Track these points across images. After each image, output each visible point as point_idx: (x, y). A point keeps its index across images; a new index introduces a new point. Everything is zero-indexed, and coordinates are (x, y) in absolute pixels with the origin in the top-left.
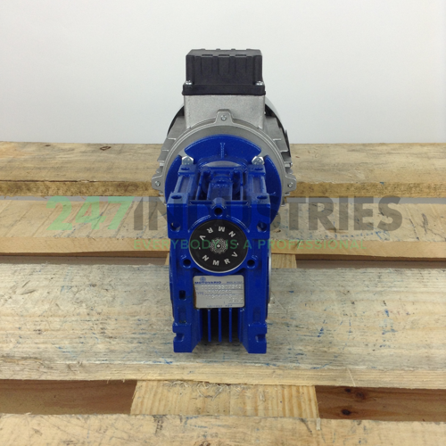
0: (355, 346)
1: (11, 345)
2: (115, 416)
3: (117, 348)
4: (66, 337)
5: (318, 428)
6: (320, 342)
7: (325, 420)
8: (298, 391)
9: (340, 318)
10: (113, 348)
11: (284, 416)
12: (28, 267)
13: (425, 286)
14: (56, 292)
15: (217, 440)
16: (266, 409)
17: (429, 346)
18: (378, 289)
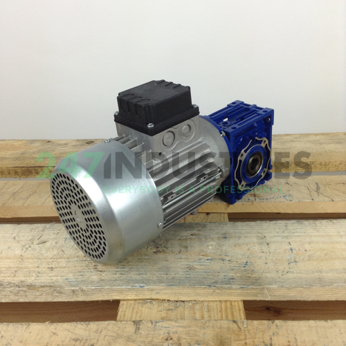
0: (269, 272)
1: (33, 278)
2: (107, 322)
3: (106, 278)
4: (70, 272)
5: (245, 326)
6: (245, 271)
7: (250, 321)
8: (231, 305)
9: (259, 255)
10: (103, 278)
11: (222, 319)
12: (41, 226)
13: (318, 231)
14: (61, 242)
15: (177, 335)
16: (210, 316)
17: (320, 271)
18: (285, 235)
